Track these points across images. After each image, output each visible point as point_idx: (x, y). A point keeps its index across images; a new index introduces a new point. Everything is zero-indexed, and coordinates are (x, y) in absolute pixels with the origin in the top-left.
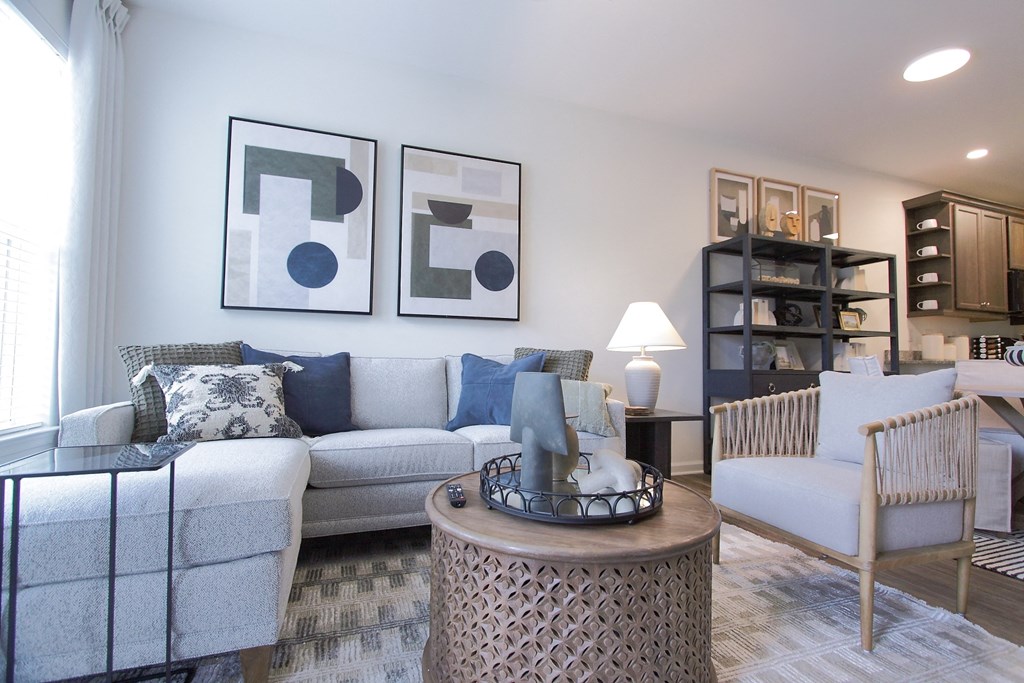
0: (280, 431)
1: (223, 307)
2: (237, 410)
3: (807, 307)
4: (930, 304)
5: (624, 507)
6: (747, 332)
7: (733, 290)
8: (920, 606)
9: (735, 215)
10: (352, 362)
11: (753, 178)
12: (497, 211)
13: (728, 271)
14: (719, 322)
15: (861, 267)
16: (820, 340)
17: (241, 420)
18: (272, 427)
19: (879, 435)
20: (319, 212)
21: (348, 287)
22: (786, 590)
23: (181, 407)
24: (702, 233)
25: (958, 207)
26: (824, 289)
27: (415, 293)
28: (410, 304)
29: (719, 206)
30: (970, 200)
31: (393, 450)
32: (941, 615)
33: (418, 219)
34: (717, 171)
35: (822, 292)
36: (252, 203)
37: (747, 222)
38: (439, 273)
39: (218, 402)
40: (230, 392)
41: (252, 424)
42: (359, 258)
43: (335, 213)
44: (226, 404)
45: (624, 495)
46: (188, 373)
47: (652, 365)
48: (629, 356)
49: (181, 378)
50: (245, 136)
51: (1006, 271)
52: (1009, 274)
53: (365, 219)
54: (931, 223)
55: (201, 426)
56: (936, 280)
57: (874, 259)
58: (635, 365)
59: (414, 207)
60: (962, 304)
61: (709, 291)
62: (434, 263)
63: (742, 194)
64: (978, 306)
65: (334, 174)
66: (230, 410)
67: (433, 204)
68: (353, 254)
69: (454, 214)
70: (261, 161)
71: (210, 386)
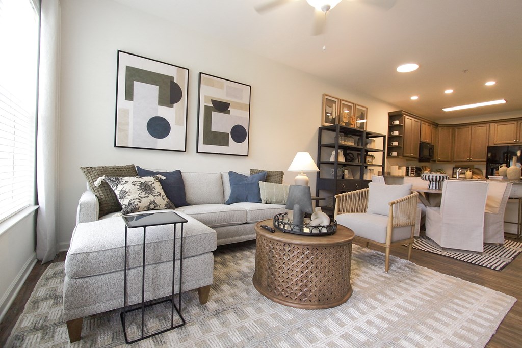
0: (168, 207)
1: (115, 146)
2: (151, 198)
3: (355, 153)
4: (395, 154)
5: (324, 231)
6: (336, 164)
7: (331, 146)
8: (398, 259)
9: (331, 114)
10: (183, 174)
11: (338, 99)
12: (240, 106)
13: (328, 138)
14: (324, 159)
15: (374, 139)
16: (360, 167)
17: (154, 202)
18: (165, 205)
19: (394, 205)
20: (162, 102)
21: (175, 139)
22: (359, 258)
23: (127, 197)
24: (318, 123)
25: (406, 117)
26: (362, 147)
27: (205, 143)
28: (203, 148)
30: (411, 115)
31: (218, 213)
32: (404, 261)
33: (207, 108)
34: (326, 95)
35: (361, 149)
36: (129, 96)
37: (335, 117)
38: (216, 134)
39: (143, 194)
40: (146, 190)
41: (158, 204)
42: (180, 125)
43: (169, 102)
44: (147, 195)
45: (324, 227)
46: (124, 181)
47: (306, 178)
48: (297, 173)
49: (122, 183)
50: (126, 61)
51: (419, 142)
52: (420, 143)
53: (183, 106)
54: (397, 122)
55: (139, 205)
56: (397, 145)
57: (378, 136)
58: (299, 177)
59: (205, 102)
60: (405, 155)
61: (320, 146)
62: (213, 129)
63: (334, 105)
64: (409, 155)
65: (169, 84)
66: (149, 198)
67: (213, 102)
68: (178, 123)
69: (222, 107)
70: (134, 75)
71: (136, 187)
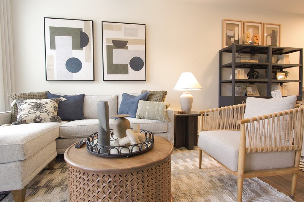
1: (46, 80)
2: (38, 113)
3: (262, 72)
6: (233, 82)
7: (229, 66)
8: (274, 191)
9: (233, 37)
11: (241, 22)
12: (137, 42)
17: (39, 117)
18: (50, 119)
20: (75, 47)
21: (86, 72)
23: (21, 113)
24: (219, 45)
27: (109, 73)
28: (107, 77)
29: (226, 34)
31: (87, 126)
32: (282, 196)
33: (109, 48)
34: (225, 20)
35: (267, 65)
36: (53, 46)
37: (238, 39)
38: (117, 65)
39: (32, 111)
40: (37, 108)
41: (43, 118)
42: (89, 62)
43: (80, 47)
44: (35, 112)
46: (25, 102)
47: (190, 95)
48: (181, 92)
49: (23, 104)
50: (50, 23)
53: (90, 48)
55: (25, 119)
57: (293, 51)
58: (184, 96)
59: (107, 43)
61: (221, 67)
62: (115, 62)
63: (236, 28)
65: (79, 34)
66: (36, 114)
67: (114, 42)
68: (87, 61)
69: (121, 44)
70: (56, 31)
71: (31, 106)
